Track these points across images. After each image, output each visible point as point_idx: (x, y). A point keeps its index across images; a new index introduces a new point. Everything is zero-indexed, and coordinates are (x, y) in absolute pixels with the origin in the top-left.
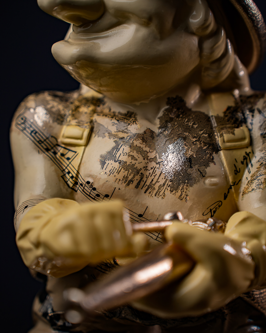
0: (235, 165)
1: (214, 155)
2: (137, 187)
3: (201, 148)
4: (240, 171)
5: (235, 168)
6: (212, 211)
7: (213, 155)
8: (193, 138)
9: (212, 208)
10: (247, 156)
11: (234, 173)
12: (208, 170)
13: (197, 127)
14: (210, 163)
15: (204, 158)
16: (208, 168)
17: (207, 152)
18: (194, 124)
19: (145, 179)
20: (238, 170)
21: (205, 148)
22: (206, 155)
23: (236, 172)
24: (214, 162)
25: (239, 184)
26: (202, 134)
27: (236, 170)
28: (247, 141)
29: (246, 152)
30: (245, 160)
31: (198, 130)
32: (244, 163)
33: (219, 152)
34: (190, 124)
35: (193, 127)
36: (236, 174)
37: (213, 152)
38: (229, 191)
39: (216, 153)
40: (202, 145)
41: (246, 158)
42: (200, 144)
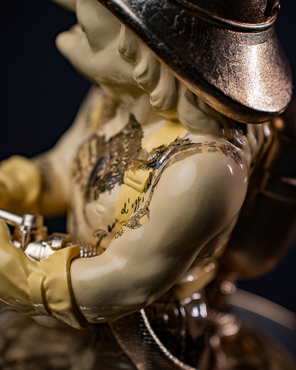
0: (125, 204)
1: (116, 185)
4: (127, 212)
5: (124, 207)
6: (100, 237)
9: (99, 233)
11: (121, 211)
12: (101, 196)
14: (107, 190)
16: (102, 194)
17: (112, 179)
18: (127, 148)
20: (126, 211)
21: (115, 174)
23: (123, 211)
24: (111, 192)
28: (141, 187)
29: (139, 197)
30: (135, 205)
31: (125, 155)
32: (134, 206)
33: (123, 185)
34: (125, 146)
35: (124, 150)
36: (122, 213)
37: (117, 182)
38: (113, 226)
39: (120, 184)
40: (115, 171)
41: (137, 203)
42: (115, 169)
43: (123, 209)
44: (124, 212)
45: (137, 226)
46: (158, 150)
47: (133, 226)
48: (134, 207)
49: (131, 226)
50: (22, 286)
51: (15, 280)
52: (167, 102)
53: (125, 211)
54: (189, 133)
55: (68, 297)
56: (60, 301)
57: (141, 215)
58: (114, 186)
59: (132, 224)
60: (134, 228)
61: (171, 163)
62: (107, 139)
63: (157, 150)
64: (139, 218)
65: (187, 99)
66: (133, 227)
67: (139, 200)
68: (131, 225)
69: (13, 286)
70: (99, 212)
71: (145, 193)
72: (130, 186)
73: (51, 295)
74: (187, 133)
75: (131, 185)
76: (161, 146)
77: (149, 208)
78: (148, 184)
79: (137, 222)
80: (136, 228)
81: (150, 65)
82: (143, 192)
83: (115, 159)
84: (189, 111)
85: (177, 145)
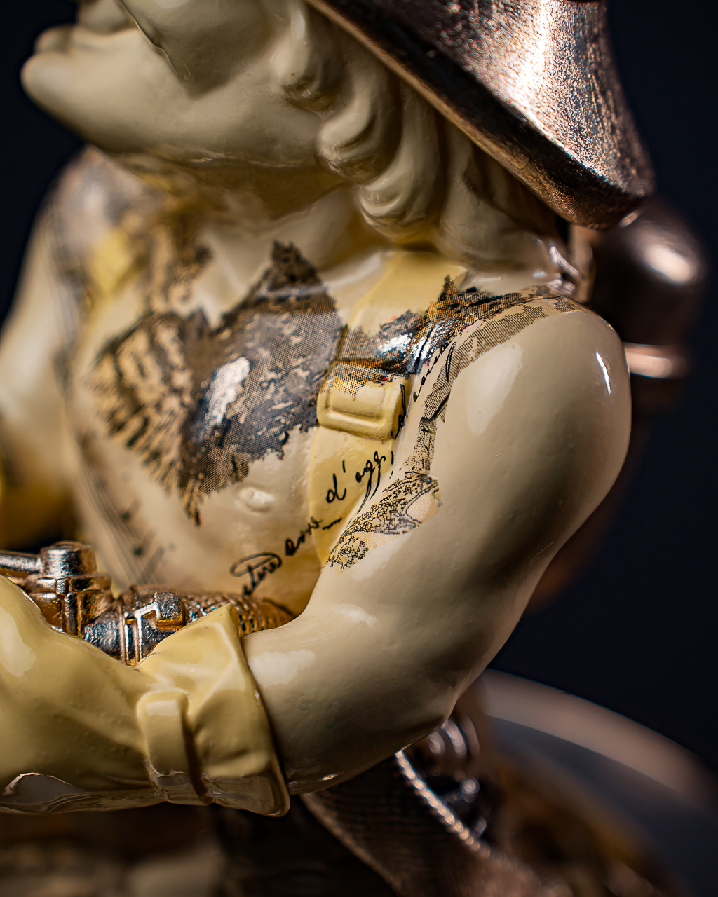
0: (335, 478)
1: (295, 433)
2: (131, 443)
3: (271, 402)
4: (344, 496)
5: (333, 484)
6: (255, 571)
7: (289, 432)
8: (271, 370)
9: (253, 563)
10: (375, 464)
11: (326, 495)
12: (255, 466)
13: (296, 345)
14: (269, 450)
15: (260, 433)
16: (258, 463)
17: (277, 418)
18: (296, 333)
19: (150, 431)
20: (340, 494)
21: (281, 406)
22: (270, 426)
23: (331, 496)
24: (282, 451)
25: (331, 528)
26: (297, 367)
27: (334, 491)
28: (383, 425)
29: (376, 453)
30: (368, 473)
31: (296, 352)
32: (363, 479)
33: (313, 431)
34: (287, 331)
35: (288, 341)
36: (328, 501)
37: (296, 424)
38: (302, 539)
39: (304, 430)
40: (279, 396)
41: (372, 470)
42: (277, 392)
43: (330, 491)
44: (333, 499)
45: (406, 526)
46: (397, 328)
47: (392, 527)
48: (365, 479)
49: (388, 527)
50: (122, 736)
51: (97, 722)
52: (420, 201)
53: (335, 495)
54: (472, 272)
55: (263, 739)
56: (240, 753)
57: (409, 497)
58: (287, 436)
59: (387, 522)
60: (398, 533)
61: (472, 354)
62: (214, 320)
63: (393, 327)
64: (405, 503)
65: (469, 187)
66: (395, 529)
67: (378, 461)
68: (385, 526)
69: (97, 741)
70: (255, 510)
71: (395, 439)
72: (341, 430)
73: (211, 744)
74: (467, 273)
75: (344, 426)
76: (402, 316)
77: (432, 474)
78: (400, 416)
79: (400, 515)
80: (404, 532)
81: (380, 112)
82: (389, 439)
83: (266, 367)
84: (477, 218)
85: (451, 306)
